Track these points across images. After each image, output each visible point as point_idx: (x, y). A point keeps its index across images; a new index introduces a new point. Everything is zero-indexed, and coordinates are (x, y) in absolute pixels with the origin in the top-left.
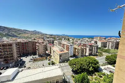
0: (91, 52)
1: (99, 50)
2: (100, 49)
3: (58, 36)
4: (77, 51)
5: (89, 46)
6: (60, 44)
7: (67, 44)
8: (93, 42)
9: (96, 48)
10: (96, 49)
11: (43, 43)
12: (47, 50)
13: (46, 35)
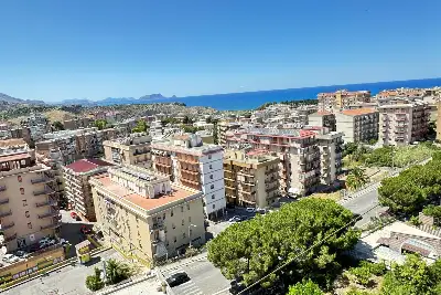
0: (313, 173)
1: (346, 159)
2: (350, 152)
3: (123, 109)
4: (241, 178)
5: (298, 146)
6: (142, 157)
7: (186, 150)
8: (316, 122)
9: (331, 148)
10: (333, 155)
11: (31, 162)
12: (64, 203)
13: (42, 108)
